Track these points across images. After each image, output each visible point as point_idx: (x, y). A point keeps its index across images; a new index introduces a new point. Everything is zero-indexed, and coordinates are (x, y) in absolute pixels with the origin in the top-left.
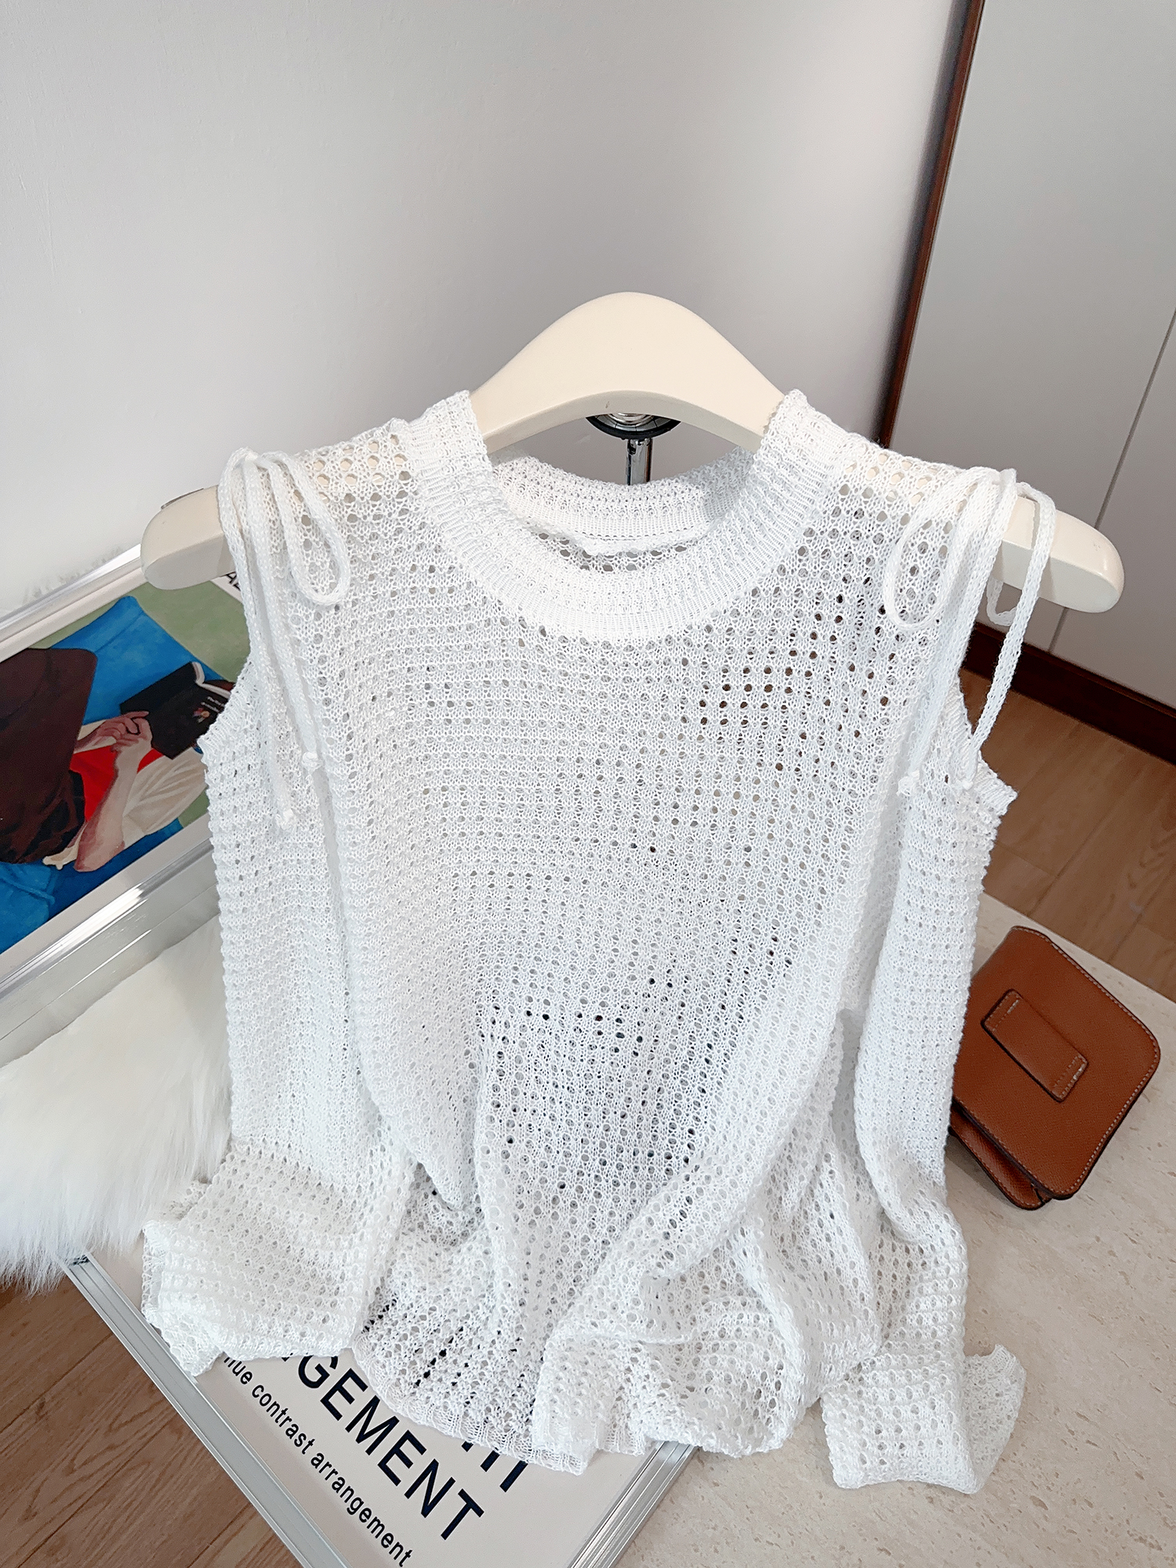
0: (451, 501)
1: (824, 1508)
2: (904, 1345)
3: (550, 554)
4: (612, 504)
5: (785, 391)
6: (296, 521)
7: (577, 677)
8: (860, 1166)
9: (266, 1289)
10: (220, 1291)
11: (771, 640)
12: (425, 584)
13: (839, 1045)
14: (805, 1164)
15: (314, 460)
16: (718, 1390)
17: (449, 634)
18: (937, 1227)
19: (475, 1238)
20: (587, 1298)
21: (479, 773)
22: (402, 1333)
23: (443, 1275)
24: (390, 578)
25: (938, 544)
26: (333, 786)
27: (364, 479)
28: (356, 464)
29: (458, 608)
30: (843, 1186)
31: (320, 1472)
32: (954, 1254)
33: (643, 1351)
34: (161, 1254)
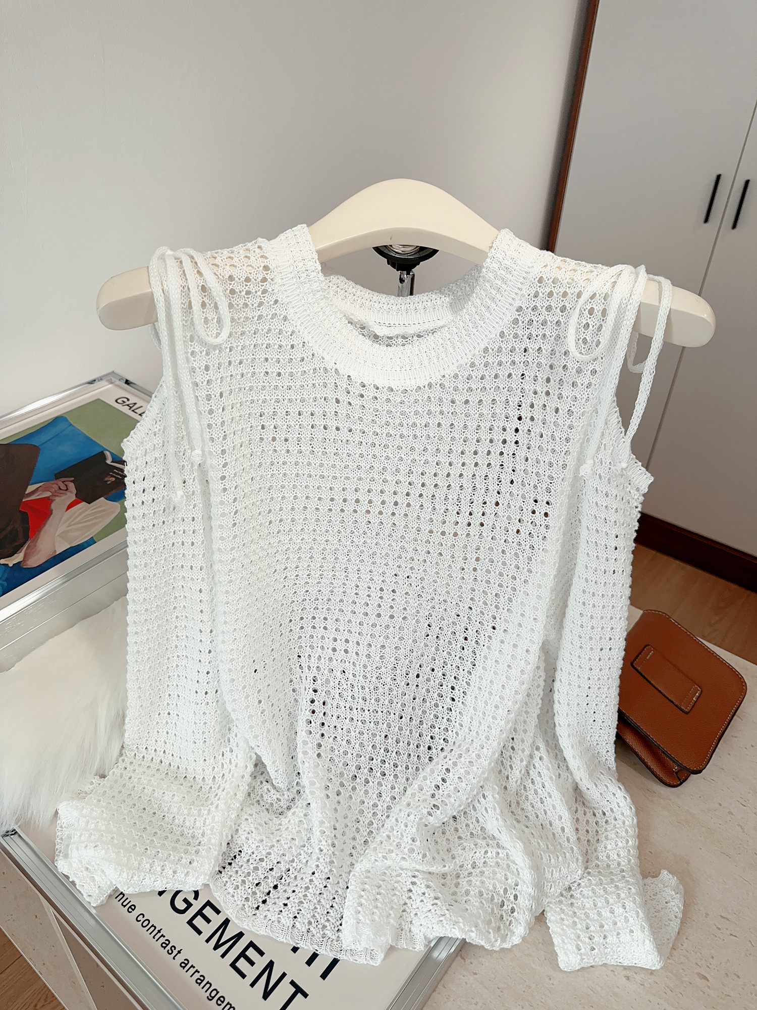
0: (294, 287)
1: (553, 986)
2: (599, 872)
5: (500, 229)
6: (198, 288)
7: (371, 410)
8: (559, 757)
9: (148, 841)
10: (115, 841)
12: (276, 342)
13: (542, 668)
14: (523, 750)
15: (209, 256)
16: (474, 900)
18: (614, 795)
20: (379, 843)
22: (246, 871)
23: (275, 832)
25: (600, 308)
26: (211, 474)
27: (241, 268)
28: (236, 259)
30: (550, 767)
31: (187, 971)
32: (627, 812)
33: (420, 876)
34: (70, 826)
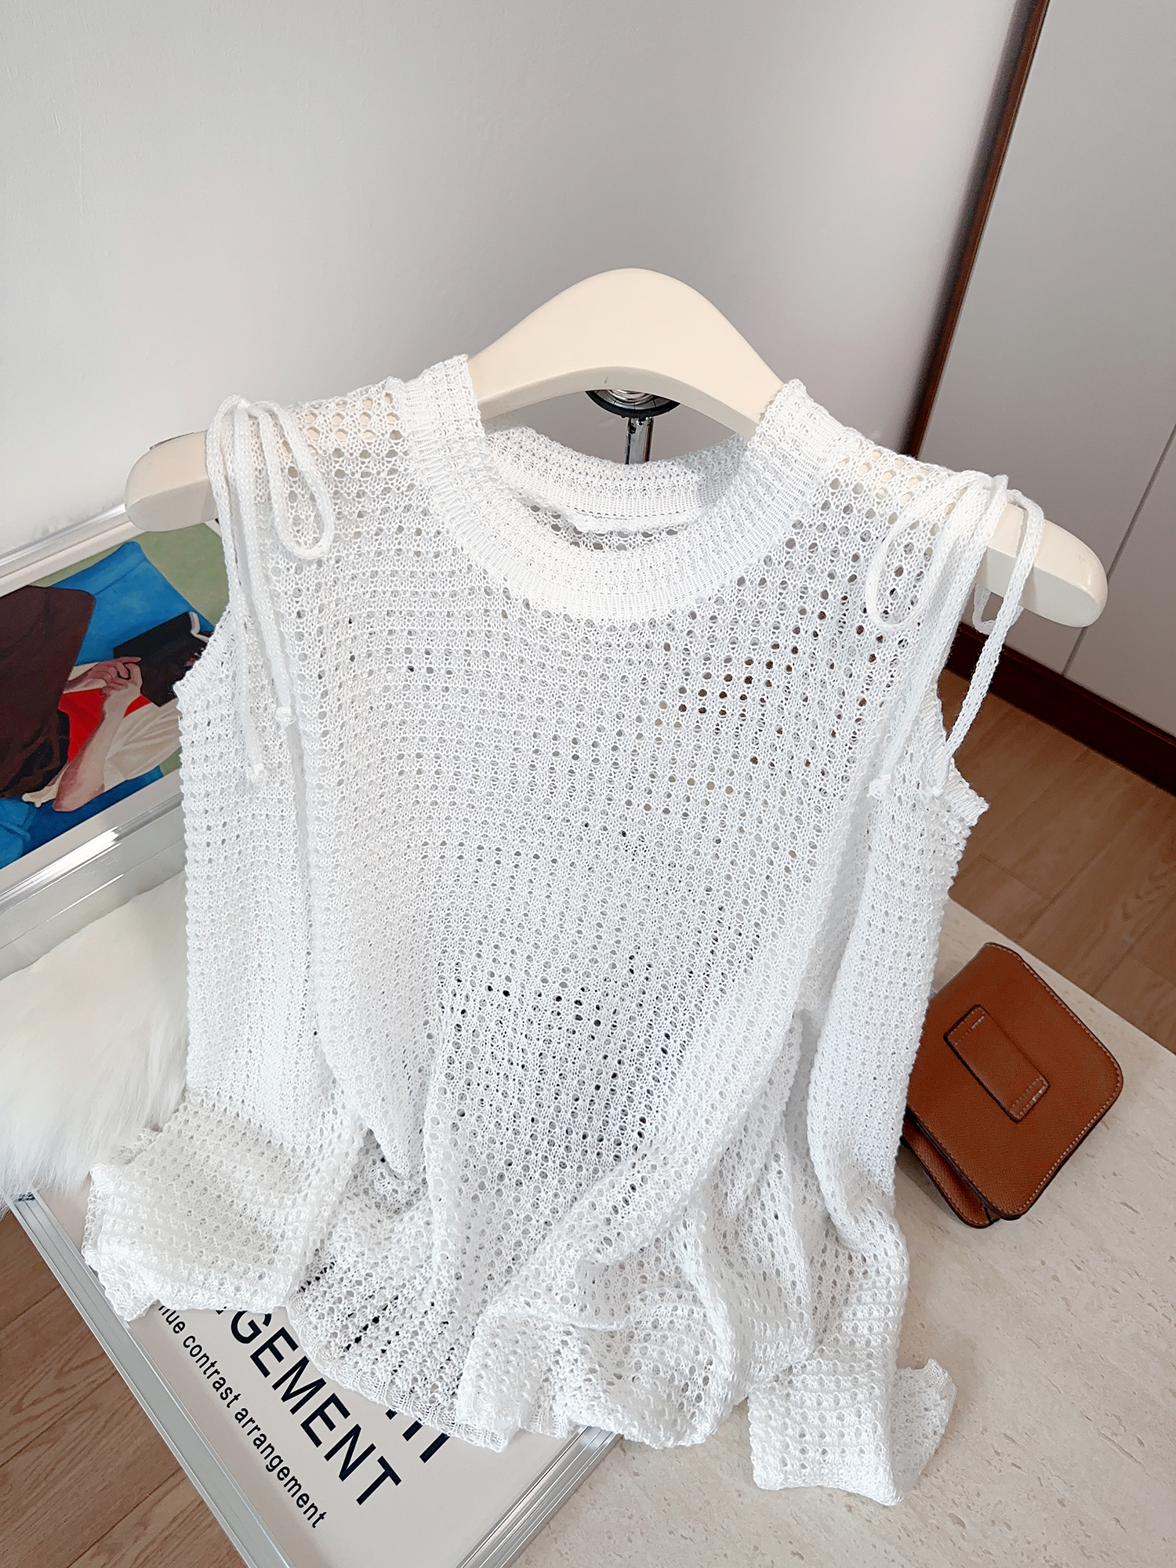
0: (441, 464)
1: (742, 1507)
2: (837, 1351)
3: (539, 526)
4: (607, 481)
5: (785, 379)
6: (282, 471)
7: (559, 653)
8: (809, 1169)
9: (205, 1241)
10: (159, 1239)
11: (753, 631)
12: (411, 547)
13: (796, 1046)
14: (753, 1162)
15: (306, 412)
16: (645, 1380)
17: (432, 600)
18: (882, 1236)
19: (418, 1208)
20: (524, 1277)
21: (454, 742)
22: (336, 1296)
23: (383, 1242)
24: (375, 537)
25: (923, 546)
26: (305, 743)
27: (354, 435)
28: (348, 419)
29: (442, 574)
30: (790, 1187)
31: (243, 1427)
32: (896, 1266)
33: (575, 1334)
34: (105, 1197)
